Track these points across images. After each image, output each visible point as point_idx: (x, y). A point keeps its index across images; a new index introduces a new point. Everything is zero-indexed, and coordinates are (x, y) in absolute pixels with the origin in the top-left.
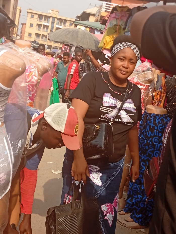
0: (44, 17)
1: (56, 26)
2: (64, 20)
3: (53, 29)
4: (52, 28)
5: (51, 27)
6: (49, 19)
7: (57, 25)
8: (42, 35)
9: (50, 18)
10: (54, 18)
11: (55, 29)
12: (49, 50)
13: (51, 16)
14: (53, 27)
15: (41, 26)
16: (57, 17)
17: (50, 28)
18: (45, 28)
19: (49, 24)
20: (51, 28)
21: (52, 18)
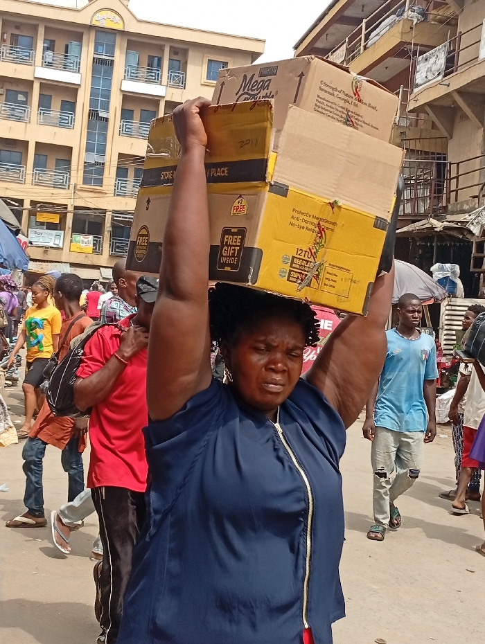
0: (41, 31)
1: (124, 82)
2: (171, 47)
3: (106, 107)
4: (100, 98)
5: (94, 93)
6: (74, 43)
7: (131, 79)
8: (37, 143)
9: (85, 38)
10: (106, 36)
11: (116, 102)
12: (91, 238)
13: (88, 22)
14: (107, 95)
15: (27, 95)
16: (126, 29)
17: (83, 100)
18: (56, 104)
19: (80, 77)
20: (93, 103)
21: (93, 35)
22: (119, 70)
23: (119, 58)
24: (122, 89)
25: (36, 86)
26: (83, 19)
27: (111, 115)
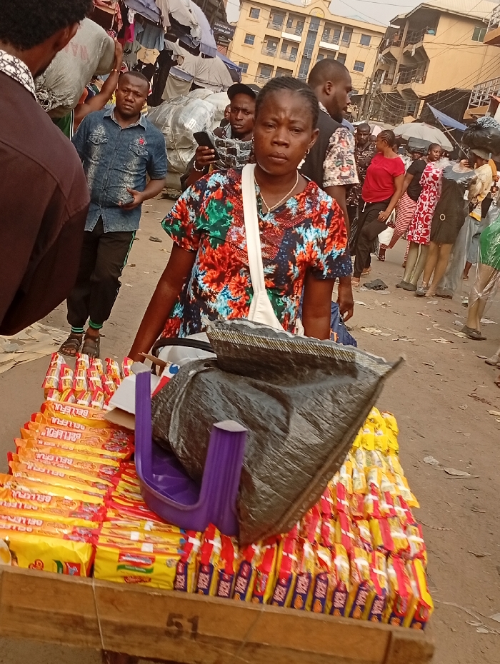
0: (288, 14)
1: (320, 43)
2: (345, 28)
3: (311, 52)
5: (306, 46)
7: (324, 41)
8: (279, 68)
9: (306, 20)
10: (316, 19)
13: (308, 13)
14: (312, 47)
16: (325, 18)
18: (289, 49)
19: (301, 39)
21: (310, 19)
22: (319, 37)
23: (320, 30)
24: (320, 45)
25: (282, 40)
26: (306, 12)
27: (312, 57)
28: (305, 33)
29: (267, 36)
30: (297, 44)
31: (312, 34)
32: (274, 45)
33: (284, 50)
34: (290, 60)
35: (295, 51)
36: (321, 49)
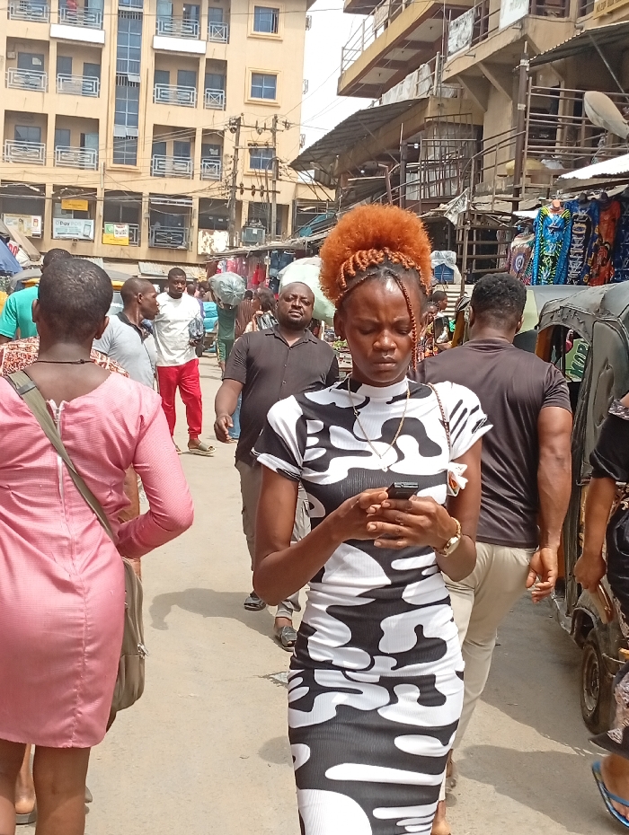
1: (155, 40)
3: (136, 68)
4: (128, 59)
5: (121, 53)
7: (163, 35)
8: (60, 119)
11: (147, 63)
14: (137, 55)
15: (43, 57)
17: (109, 62)
18: (78, 69)
19: (101, 34)
20: (120, 65)
22: (149, 24)
23: (149, 9)
24: (155, 47)
25: (53, 47)
27: (142, 79)
28: (110, 21)
29: (12, 42)
30: (95, 50)
31: (130, 21)
32: (36, 61)
33: (64, 68)
34: (85, 93)
35: (93, 70)
36: (161, 56)
